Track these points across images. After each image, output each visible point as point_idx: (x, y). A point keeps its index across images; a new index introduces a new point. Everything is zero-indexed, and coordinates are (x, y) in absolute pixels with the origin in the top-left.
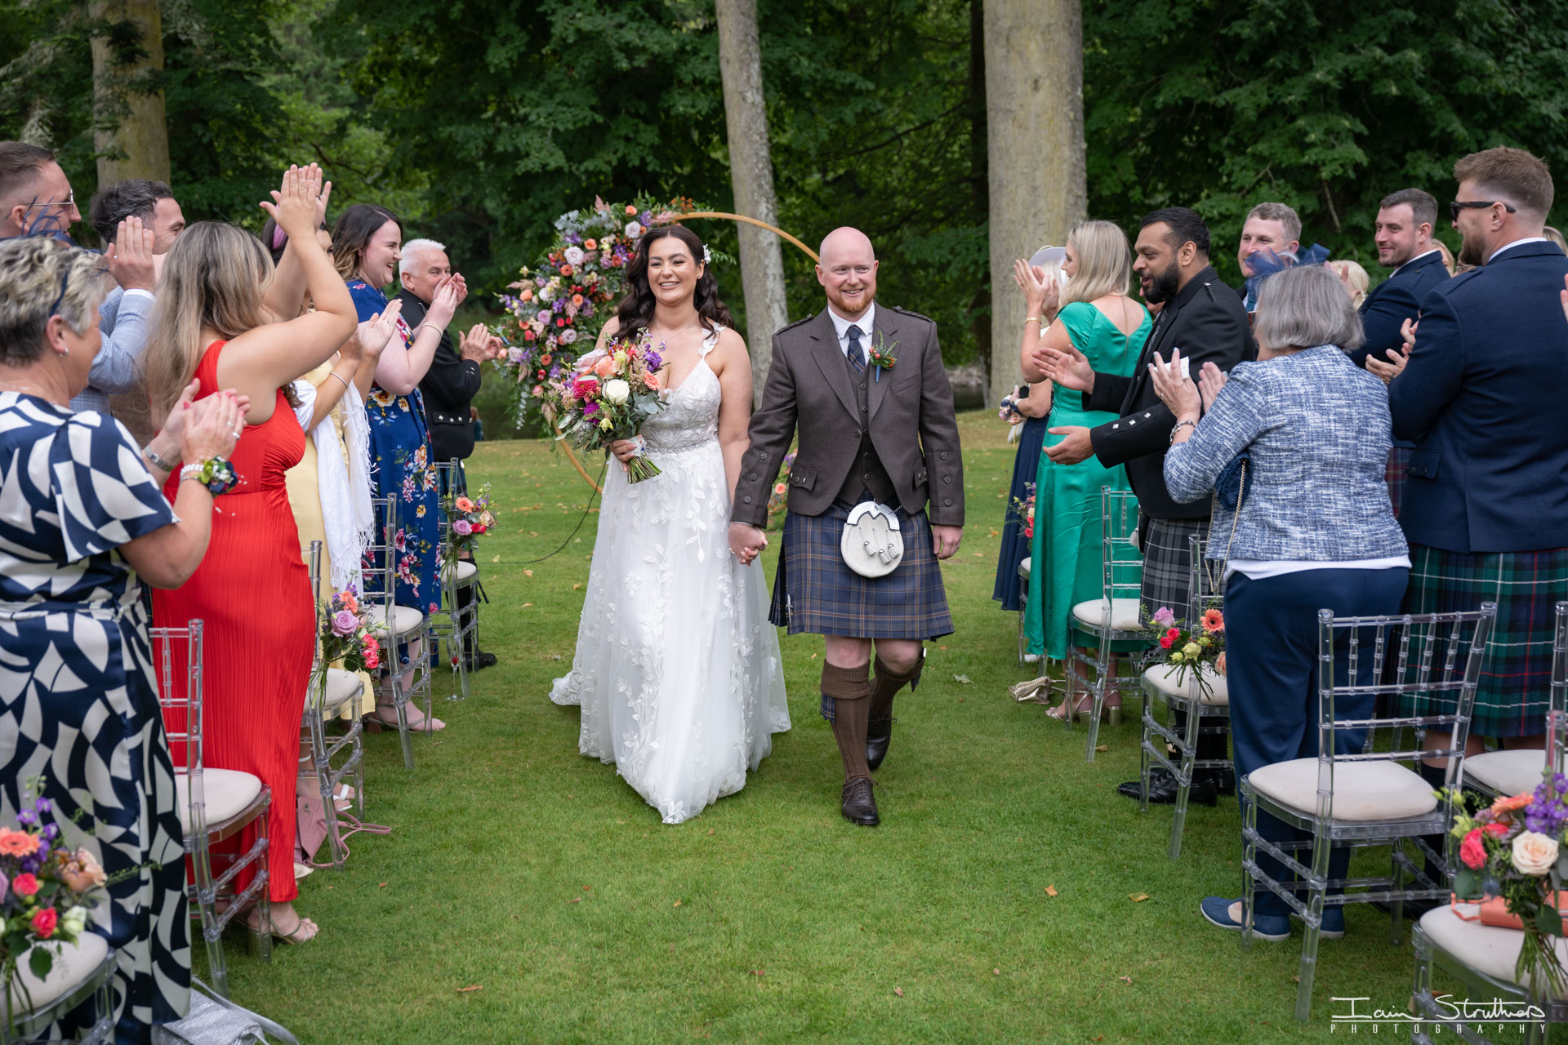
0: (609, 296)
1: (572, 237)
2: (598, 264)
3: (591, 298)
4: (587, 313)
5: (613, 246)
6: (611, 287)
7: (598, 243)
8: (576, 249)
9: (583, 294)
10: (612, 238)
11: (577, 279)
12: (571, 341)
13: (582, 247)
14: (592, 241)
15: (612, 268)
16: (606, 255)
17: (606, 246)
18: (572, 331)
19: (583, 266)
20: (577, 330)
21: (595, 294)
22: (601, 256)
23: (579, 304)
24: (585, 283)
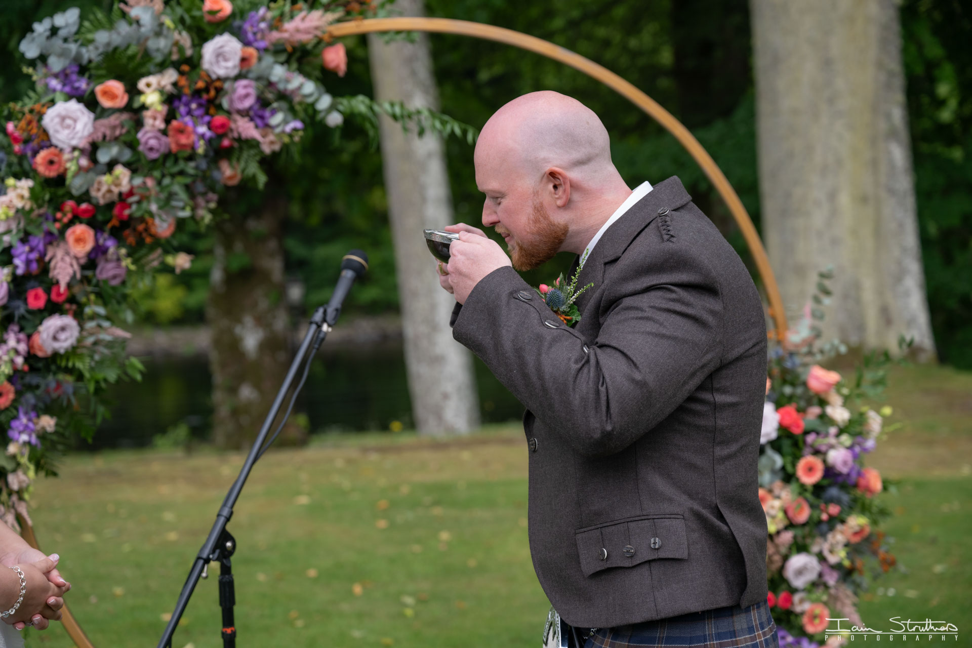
0: (163, 227)
1: (63, 76)
2: (132, 145)
3: (116, 234)
4: (106, 271)
5: (171, 99)
6: (167, 203)
7: (133, 91)
8: (74, 106)
9: (96, 225)
10: (170, 77)
11: (76, 184)
12: (65, 342)
13: (91, 103)
14: (116, 86)
15: (169, 156)
16: (153, 122)
17: (151, 98)
18: (68, 320)
19: (92, 150)
20: (79, 316)
21: (127, 223)
22: (139, 124)
23: (82, 250)
24: (100, 196)
